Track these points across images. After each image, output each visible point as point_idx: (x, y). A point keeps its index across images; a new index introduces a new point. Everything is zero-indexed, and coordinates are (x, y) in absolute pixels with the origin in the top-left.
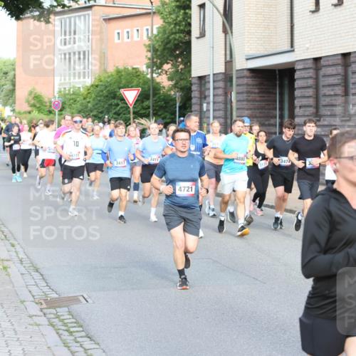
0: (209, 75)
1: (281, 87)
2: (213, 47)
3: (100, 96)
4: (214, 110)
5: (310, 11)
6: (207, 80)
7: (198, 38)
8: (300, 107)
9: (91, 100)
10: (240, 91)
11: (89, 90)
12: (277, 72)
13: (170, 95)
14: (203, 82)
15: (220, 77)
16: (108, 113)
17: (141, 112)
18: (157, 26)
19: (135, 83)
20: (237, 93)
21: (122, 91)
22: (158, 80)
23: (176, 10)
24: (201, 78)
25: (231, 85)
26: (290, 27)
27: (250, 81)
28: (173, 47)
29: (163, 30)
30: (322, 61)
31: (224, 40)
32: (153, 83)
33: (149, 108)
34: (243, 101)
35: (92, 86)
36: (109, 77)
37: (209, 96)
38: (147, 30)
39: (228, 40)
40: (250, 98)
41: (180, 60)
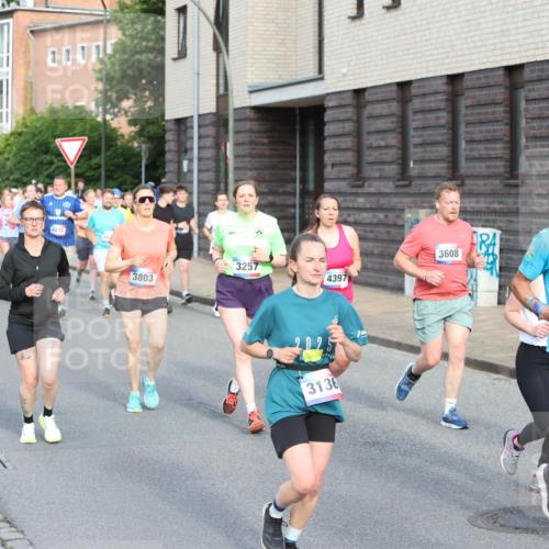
0: (192, 117)
1: (304, 134)
2: (198, 74)
3: (25, 150)
4: (199, 171)
5: (350, 17)
6: (189, 124)
7: (175, 59)
8: (333, 165)
9: (11, 156)
10: (241, 141)
11: (7, 140)
12: (297, 112)
13: (132, 148)
14: (183, 127)
15: (209, 120)
16: (37, 174)
17: (87, 174)
18: (113, 41)
19: (78, 129)
20: (236, 144)
21: (58, 141)
22: (114, 124)
23: (143, 15)
24: (180, 122)
25: (227, 132)
26: (317, 42)
27: (255, 126)
28: (137, 73)
29: (121, 47)
30: (367, 94)
31: (215, 62)
32: (105, 128)
33: (100, 167)
34: (244, 156)
35: (12, 134)
36: (38, 120)
37: (192, 149)
38: (98, 47)
39: (221, 62)
40: (254, 152)
41: (147, 93)
